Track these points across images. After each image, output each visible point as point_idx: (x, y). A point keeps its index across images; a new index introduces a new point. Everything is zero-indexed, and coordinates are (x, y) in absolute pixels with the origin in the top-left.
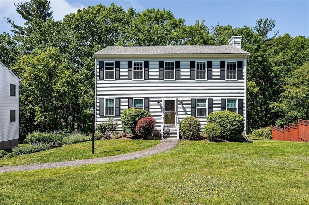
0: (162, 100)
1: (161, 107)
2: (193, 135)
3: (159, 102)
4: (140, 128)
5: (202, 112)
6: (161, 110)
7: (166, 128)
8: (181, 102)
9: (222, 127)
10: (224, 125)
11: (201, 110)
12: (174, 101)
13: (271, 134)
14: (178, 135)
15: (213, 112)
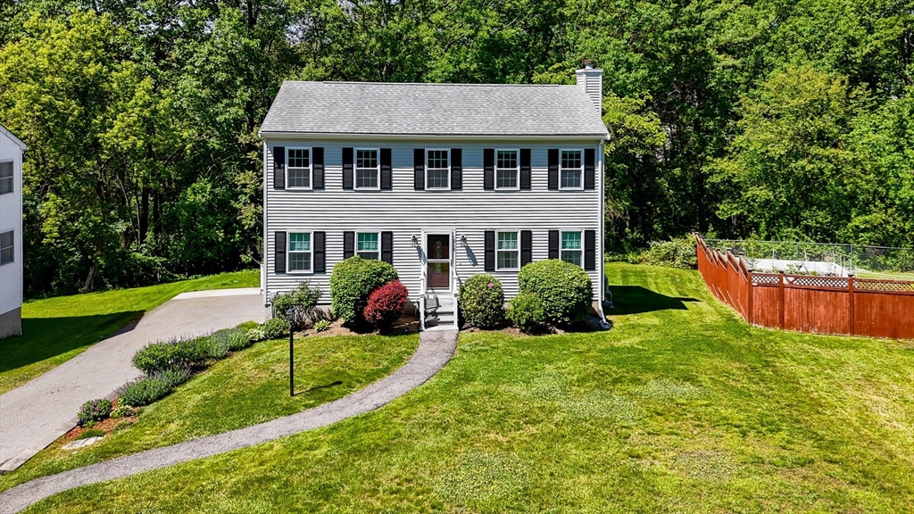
0: (422, 233)
1: (419, 249)
2: (487, 318)
3: (415, 239)
4: (376, 311)
5: (508, 260)
6: (420, 256)
7: (431, 297)
8: (464, 239)
9: (547, 300)
10: (550, 297)
11: (507, 254)
12: (448, 236)
13: (696, 256)
14: (455, 318)
15: (531, 261)
